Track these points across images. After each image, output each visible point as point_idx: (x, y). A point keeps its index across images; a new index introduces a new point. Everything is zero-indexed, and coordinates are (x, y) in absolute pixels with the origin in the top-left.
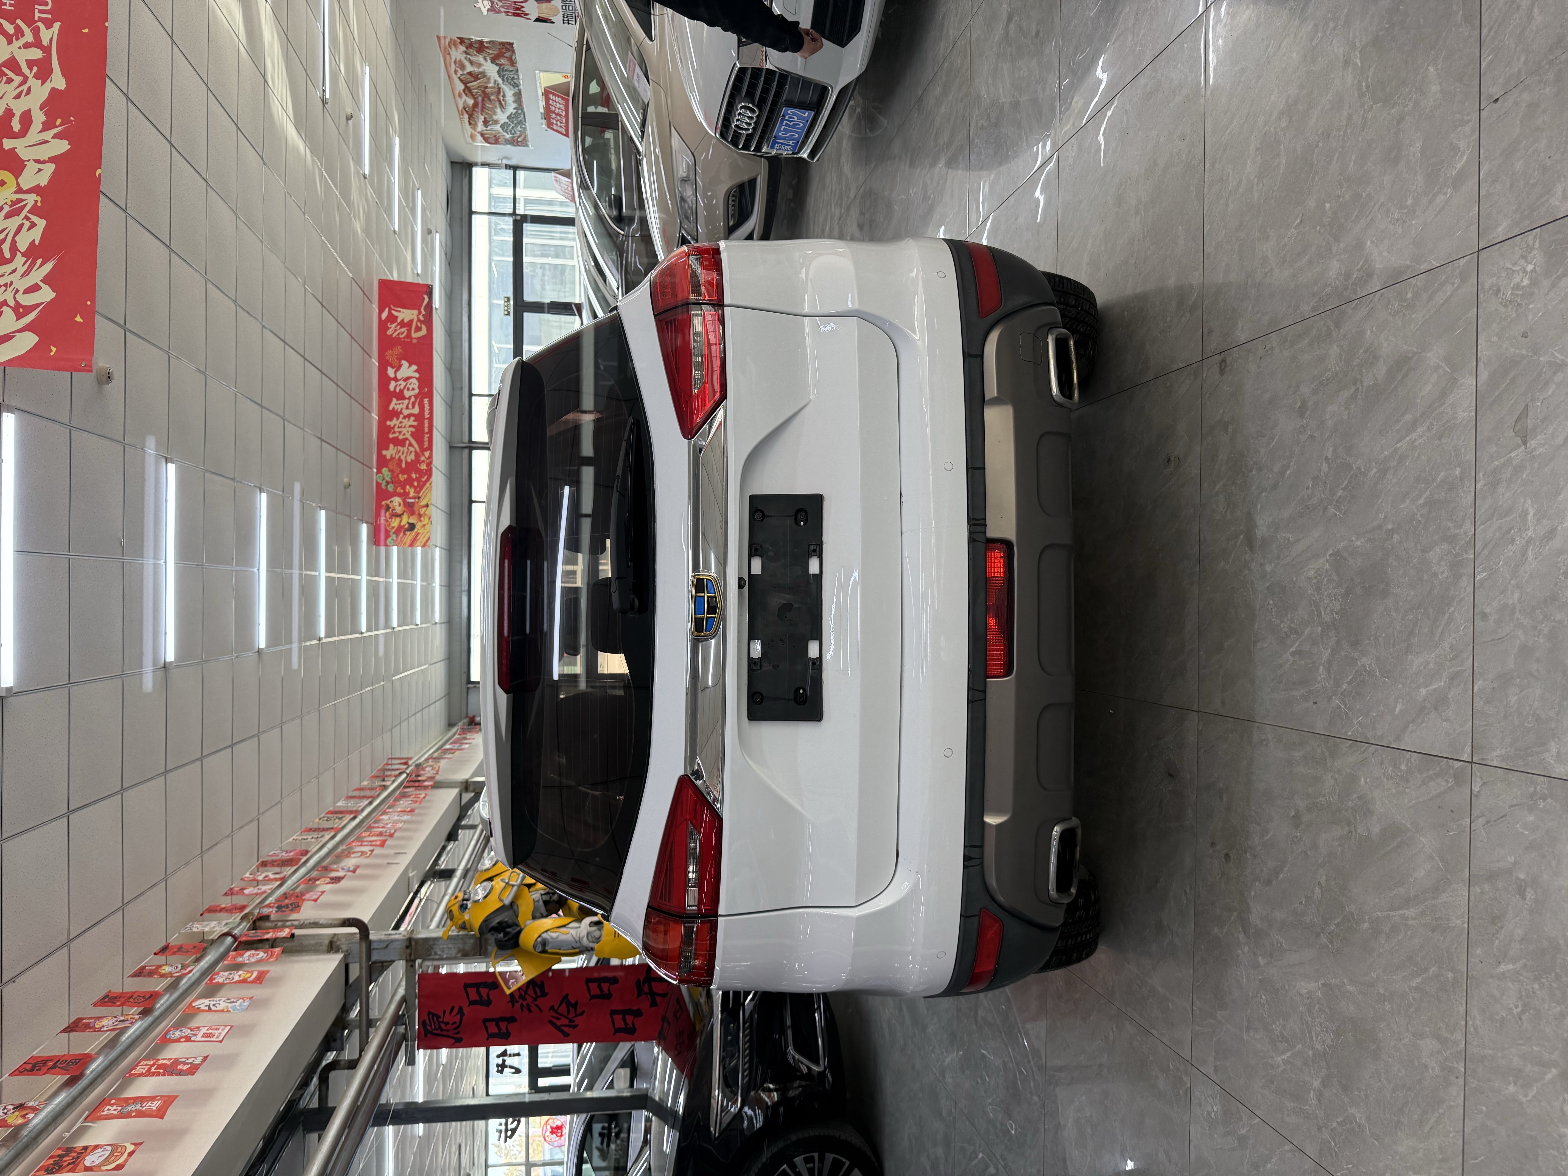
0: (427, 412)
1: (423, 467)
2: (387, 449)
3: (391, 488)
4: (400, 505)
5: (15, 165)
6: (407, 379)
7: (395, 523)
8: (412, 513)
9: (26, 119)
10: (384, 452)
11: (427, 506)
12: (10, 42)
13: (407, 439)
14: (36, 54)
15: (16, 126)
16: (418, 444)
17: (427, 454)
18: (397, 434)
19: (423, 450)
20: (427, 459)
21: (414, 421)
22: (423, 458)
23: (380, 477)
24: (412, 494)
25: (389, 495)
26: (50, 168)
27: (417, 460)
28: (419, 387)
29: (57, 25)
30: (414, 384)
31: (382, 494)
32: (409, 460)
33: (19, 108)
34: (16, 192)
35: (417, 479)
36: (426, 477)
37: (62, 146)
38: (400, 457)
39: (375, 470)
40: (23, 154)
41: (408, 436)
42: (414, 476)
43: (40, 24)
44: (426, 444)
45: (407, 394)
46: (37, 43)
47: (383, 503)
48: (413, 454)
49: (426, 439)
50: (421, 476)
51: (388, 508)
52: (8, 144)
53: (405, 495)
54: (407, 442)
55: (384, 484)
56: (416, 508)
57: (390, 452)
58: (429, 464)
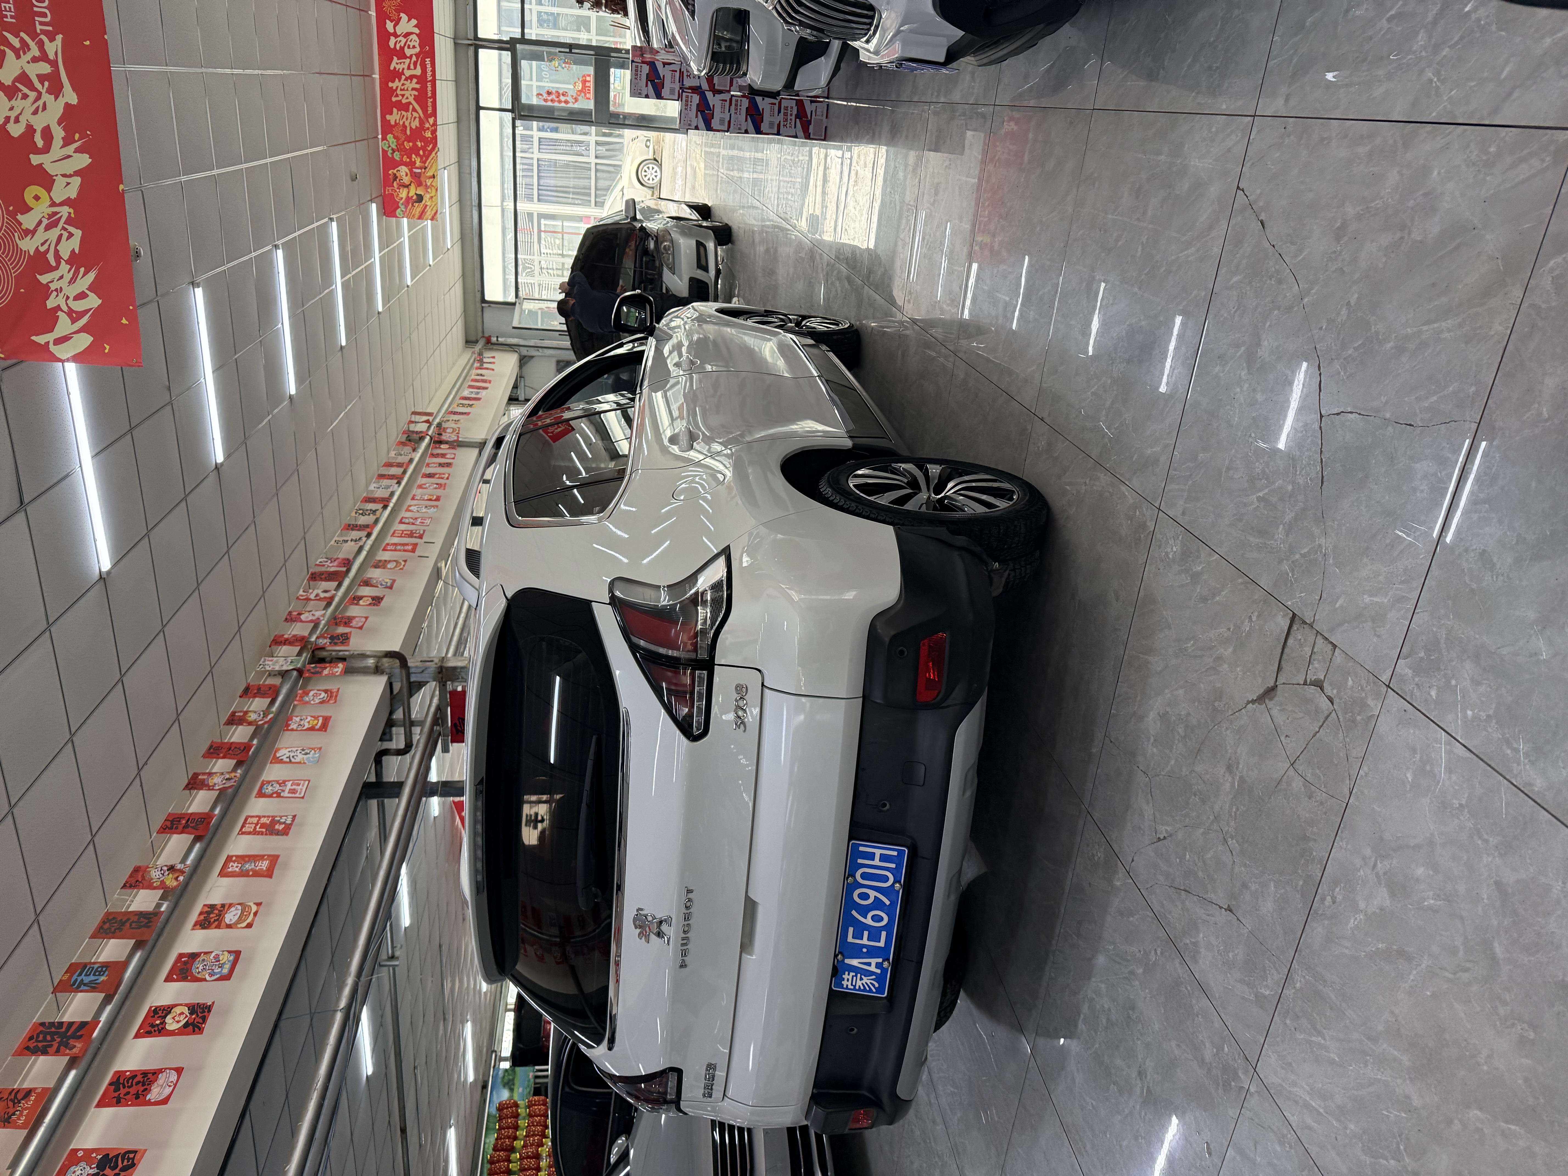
0: (429, 73)
1: (428, 134)
2: (391, 113)
3: (397, 155)
4: (407, 175)
5: (47, 181)
6: (407, 35)
7: (403, 193)
8: (419, 184)
9: (47, 134)
10: (388, 117)
11: (434, 177)
12: (18, 57)
13: (410, 103)
14: (45, 68)
15: (40, 143)
16: (422, 109)
17: (431, 120)
18: (400, 98)
19: (427, 116)
20: (432, 126)
21: (416, 83)
22: (427, 125)
23: (385, 144)
24: (418, 164)
25: (396, 164)
26: (77, 181)
27: (421, 128)
28: (419, 45)
29: (59, 37)
30: (415, 40)
31: (389, 163)
32: (414, 127)
33: (39, 123)
34: (50, 206)
35: (424, 148)
36: (431, 146)
37: (84, 160)
38: (404, 122)
39: (380, 136)
40: (51, 169)
41: (411, 99)
42: (419, 144)
43: (43, 37)
44: (430, 110)
45: (408, 52)
46: (43, 57)
47: (390, 172)
48: (417, 120)
49: (430, 104)
50: (426, 145)
51: (395, 177)
52: (35, 159)
53: (411, 165)
54: (411, 107)
55: (390, 151)
56: (422, 179)
57: (394, 117)
58: (434, 132)
